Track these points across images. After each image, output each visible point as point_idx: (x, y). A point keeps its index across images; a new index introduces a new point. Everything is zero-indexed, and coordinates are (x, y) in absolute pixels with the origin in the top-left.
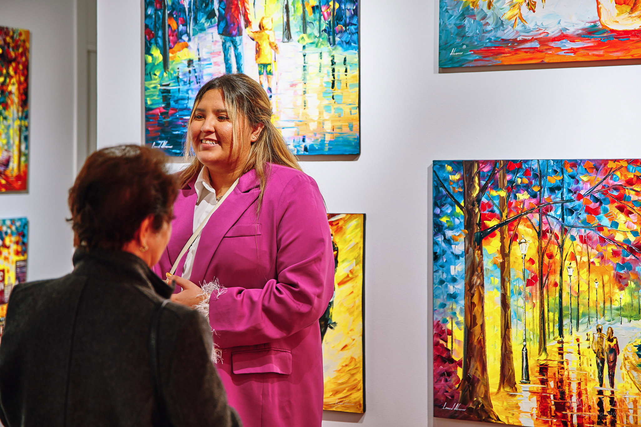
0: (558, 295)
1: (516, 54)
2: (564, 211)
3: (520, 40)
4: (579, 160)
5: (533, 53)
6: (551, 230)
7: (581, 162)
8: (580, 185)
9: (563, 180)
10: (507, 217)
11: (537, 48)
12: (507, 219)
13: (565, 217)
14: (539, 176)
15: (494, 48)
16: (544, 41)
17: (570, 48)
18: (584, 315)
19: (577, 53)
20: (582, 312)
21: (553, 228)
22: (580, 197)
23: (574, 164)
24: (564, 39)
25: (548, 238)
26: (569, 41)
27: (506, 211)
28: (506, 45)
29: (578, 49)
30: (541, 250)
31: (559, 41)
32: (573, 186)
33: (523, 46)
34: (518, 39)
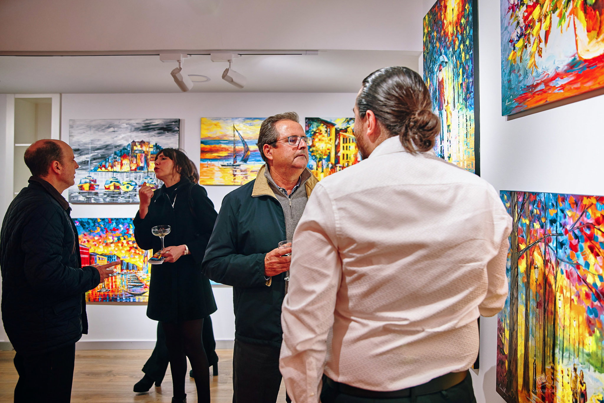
0: (552, 323)
1: (534, 97)
2: (558, 243)
3: (535, 85)
4: (566, 194)
5: (542, 94)
6: (550, 261)
7: (567, 196)
8: (567, 220)
9: (557, 214)
10: (529, 243)
11: (543, 89)
12: (529, 245)
13: (558, 249)
14: (545, 209)
15: (523, 95)
16: (546, 82)
17: (561, 85)
18: (567, 350)
19: (565, 89)
20: (566, 347)
21: (551, 259)
22: (567, 232)
23: (563, 198)
24: (557, 78)
25: (549, 268)
26: (560, 79)
27: (529, 238)
28: (528, 91)
29: (565, 84)
30: (545, 277)
31: (554, 80)
32: (563, 221)
33: (537, 90)
34: (534, 84)
